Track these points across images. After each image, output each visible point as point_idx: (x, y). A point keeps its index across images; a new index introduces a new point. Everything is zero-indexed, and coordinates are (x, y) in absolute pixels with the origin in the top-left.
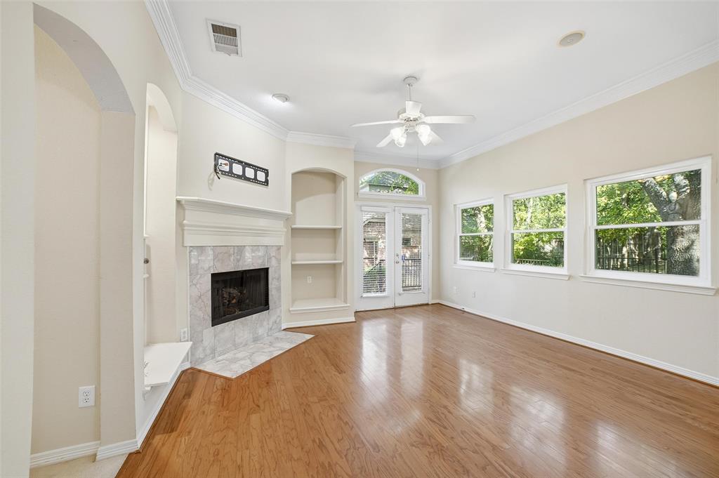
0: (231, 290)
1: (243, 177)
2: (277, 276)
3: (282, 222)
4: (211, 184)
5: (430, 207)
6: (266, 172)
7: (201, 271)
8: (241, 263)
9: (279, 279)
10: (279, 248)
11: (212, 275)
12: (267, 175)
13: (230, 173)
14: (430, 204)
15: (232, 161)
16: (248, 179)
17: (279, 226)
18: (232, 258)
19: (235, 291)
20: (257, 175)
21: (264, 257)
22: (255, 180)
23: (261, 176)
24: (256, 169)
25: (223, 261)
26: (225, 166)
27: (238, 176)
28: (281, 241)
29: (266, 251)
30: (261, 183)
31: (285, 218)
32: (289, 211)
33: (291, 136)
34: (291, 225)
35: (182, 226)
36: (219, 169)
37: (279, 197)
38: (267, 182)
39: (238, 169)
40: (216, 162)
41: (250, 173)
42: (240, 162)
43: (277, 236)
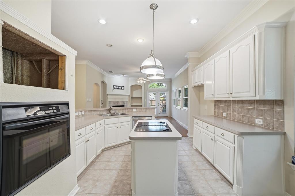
1: (119, 89)
4: (113, 91)
6: (124, 87)
8: (118, 104)
10: (127, 102)
11: (113, 106)
13: (116, 88)
15: (116, 86)
16: (120, 89)
17: (127, 97)
20: (122, 88)
21: (123, 103)
22: (121, 89)
23: (123, 88)
24: (121, 87)
25: (115, 104)
26: (115, 87)
27: (118, 89)
28: (127, 100)
29: (124, 102)
30: (123, 89)
31: (129, 96)
32: (129, 94)
33: (130, 79)
34: (131, 97)
35: (108, 98)
36: (114, 88)
37: (127, 91)
38: (124, 89)
39: (117, 87)
40: (113, 87)
41: (120, 88)
42: (118, 86)
43: (127, 99)
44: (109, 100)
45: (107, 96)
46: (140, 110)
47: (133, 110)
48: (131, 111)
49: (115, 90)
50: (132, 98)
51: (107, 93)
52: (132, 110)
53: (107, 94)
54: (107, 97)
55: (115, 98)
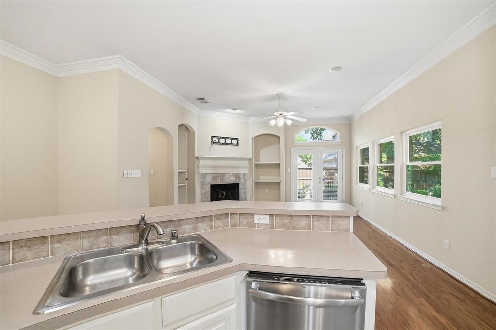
0: (223, 192)
1: (226, 144)
2: (244, 187)
3: (247, 162)
4: (210, 149)
5: (344, 148)
6: (238, 140)
7: (206, 183)
8: (224, 181)
9: (245, 188)
10: (244, 174)
11: (211, 185)
12: (238, 141)
13: (219, 143)
14: (344, 146)
15: (219, 138)
16: (228, 144)
17: (246, 163)
18: (220, 179)
19: (225, 193)
20: (233, 142)
21: (236, 178)
22: (231, 144)
23: (235, 142)
24: (232, 139)
25: (215, 180)
26: (216, 141)
27: (223, 144)
28: (246, 171)
29: (237, 175)
30: (235, 145)
31: (250, 160)
32: (250, 156)
33: (251, 120)
34: (254, 162)
35: (198, 166)
36: (213, 143)
37: (245, 150)
38: (238, 144)
39: (222, 141)
40: (212, 140)
41: (228, 141)
42: (223, 138)
43: (244, 168)
44: (202, 171)
45: (196, 161)
46: (287, 221)
47: (256, 222)
48: (248, 224)
49: (215, 146)
50: (257, 166)
51: (196, 155)
52: (250, 220)
53: (197, 158)
54: (196, 164)
55: (216, 167)
